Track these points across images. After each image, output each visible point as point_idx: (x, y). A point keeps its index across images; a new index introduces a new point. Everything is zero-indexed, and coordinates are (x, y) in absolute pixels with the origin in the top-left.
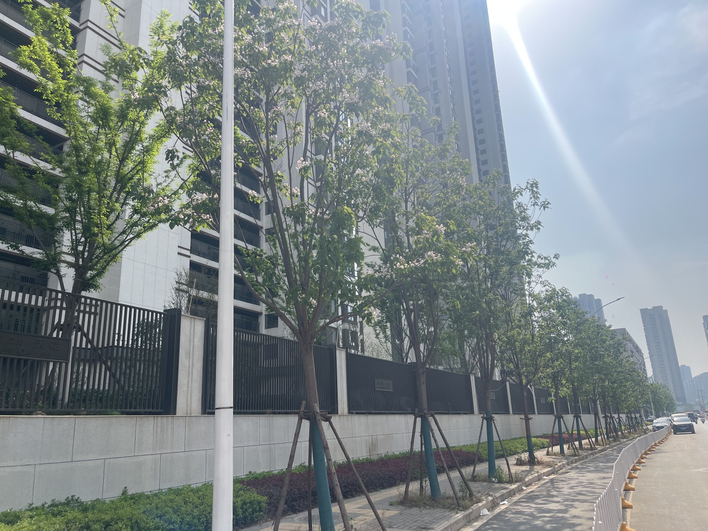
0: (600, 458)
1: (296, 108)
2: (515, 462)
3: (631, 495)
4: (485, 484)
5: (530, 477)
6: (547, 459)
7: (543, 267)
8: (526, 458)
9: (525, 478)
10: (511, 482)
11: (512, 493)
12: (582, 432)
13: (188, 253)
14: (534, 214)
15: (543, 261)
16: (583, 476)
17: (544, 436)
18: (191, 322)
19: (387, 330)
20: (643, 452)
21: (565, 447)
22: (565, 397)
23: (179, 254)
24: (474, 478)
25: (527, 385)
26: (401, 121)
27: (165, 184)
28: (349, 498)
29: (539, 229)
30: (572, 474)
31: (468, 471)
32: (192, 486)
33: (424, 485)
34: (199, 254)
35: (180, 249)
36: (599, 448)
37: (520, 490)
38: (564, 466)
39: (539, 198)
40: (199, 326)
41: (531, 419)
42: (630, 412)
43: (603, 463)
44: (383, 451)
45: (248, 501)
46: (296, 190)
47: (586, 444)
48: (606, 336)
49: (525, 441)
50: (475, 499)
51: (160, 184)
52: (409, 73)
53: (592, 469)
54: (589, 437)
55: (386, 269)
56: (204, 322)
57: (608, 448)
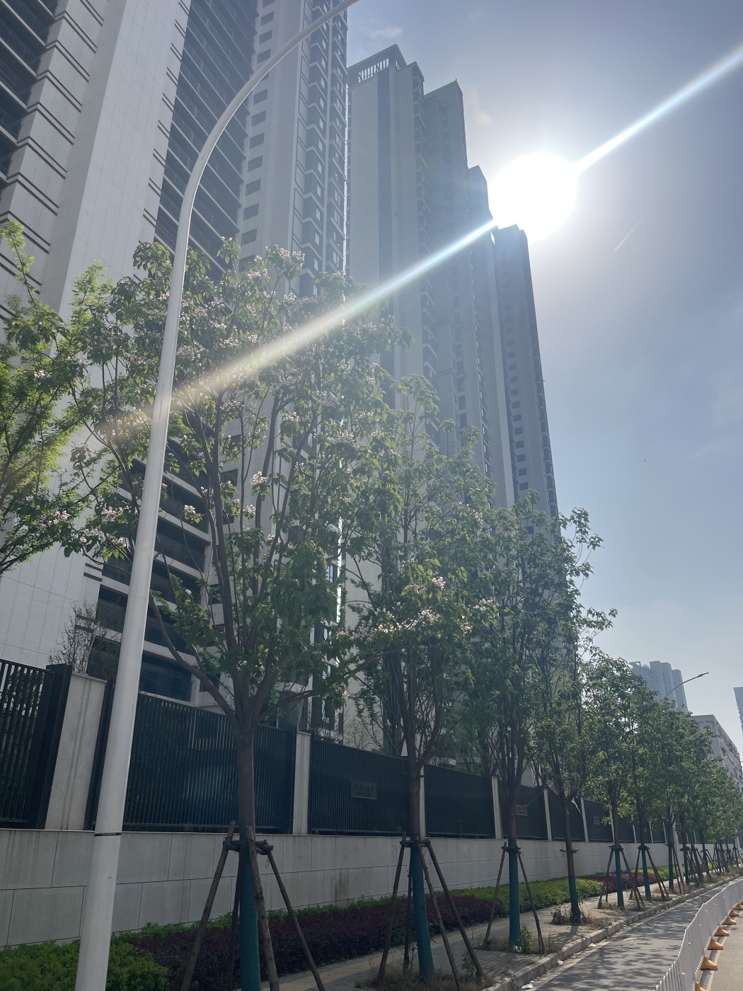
0: (675, 914)
1: (261, 397)
2: (551, 918)
3: (711, 977)
4: (503, 954)
5: (570, 945)
6: (598, 914)
7: (594, 626)
8: (567, 913)
9: (563, 945)
10: (541, 953)
11: (540, 971)
12: (651, 871)
13: (99, 574)
14: (581, 554)
15: (595, 618)
16: (646, 944)
17: (597, 877)
18: (85, 686)
19: (375, 705)
20: (734, 906)
21: (626, 895)
22: (627, 818)
23: (86, 574)
24: (488, 945)
25: (570, 798)
26: (404, 422)
27: (73, 485)
28: (296, 972)
29: (587, 575)
30: (632, 940)
31: (477, 933)
32: (57, 943)
33: (410, 955)
34: (115, 577)
35: (88, 568)
36: (674, 897)
37: (553, 965)
38: (621, 926)
39: (587, 532)
40: (97, 690)
41: (575, 851)
42: (721, 842)
43: (677, 922)
44: (355, 895)
45: (139, 973)
46: (252, 508)
47: (656, 891)
48: (683, 728)
49: (567, 883)
50: (483, 981)
51: (66, 484)
52: (426, 349)
53: (661, 932)
54: (659, 880)
55: (367, 629)
56: (104, 686)
57: (687, 898)
